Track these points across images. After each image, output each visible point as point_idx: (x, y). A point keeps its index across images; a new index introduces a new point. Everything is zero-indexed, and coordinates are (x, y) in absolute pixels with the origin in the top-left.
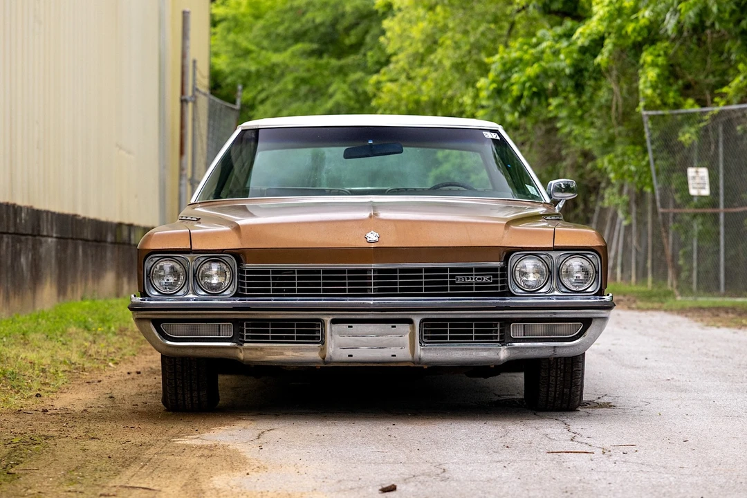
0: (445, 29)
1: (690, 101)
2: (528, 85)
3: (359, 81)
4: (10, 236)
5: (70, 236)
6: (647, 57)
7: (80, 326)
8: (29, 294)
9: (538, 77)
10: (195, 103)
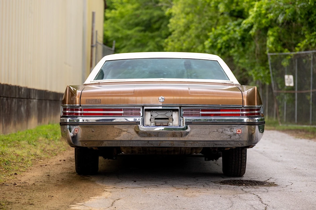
0: (192, 22)
1: (286, 50)
2: (224, 44)
3: (159, 41)
4: (17, 99)
5: (44, 98)
6: (270, 32)
7: (44, 137)
8: (25, 123)
9: (227, 40)
10: (96, 47)
